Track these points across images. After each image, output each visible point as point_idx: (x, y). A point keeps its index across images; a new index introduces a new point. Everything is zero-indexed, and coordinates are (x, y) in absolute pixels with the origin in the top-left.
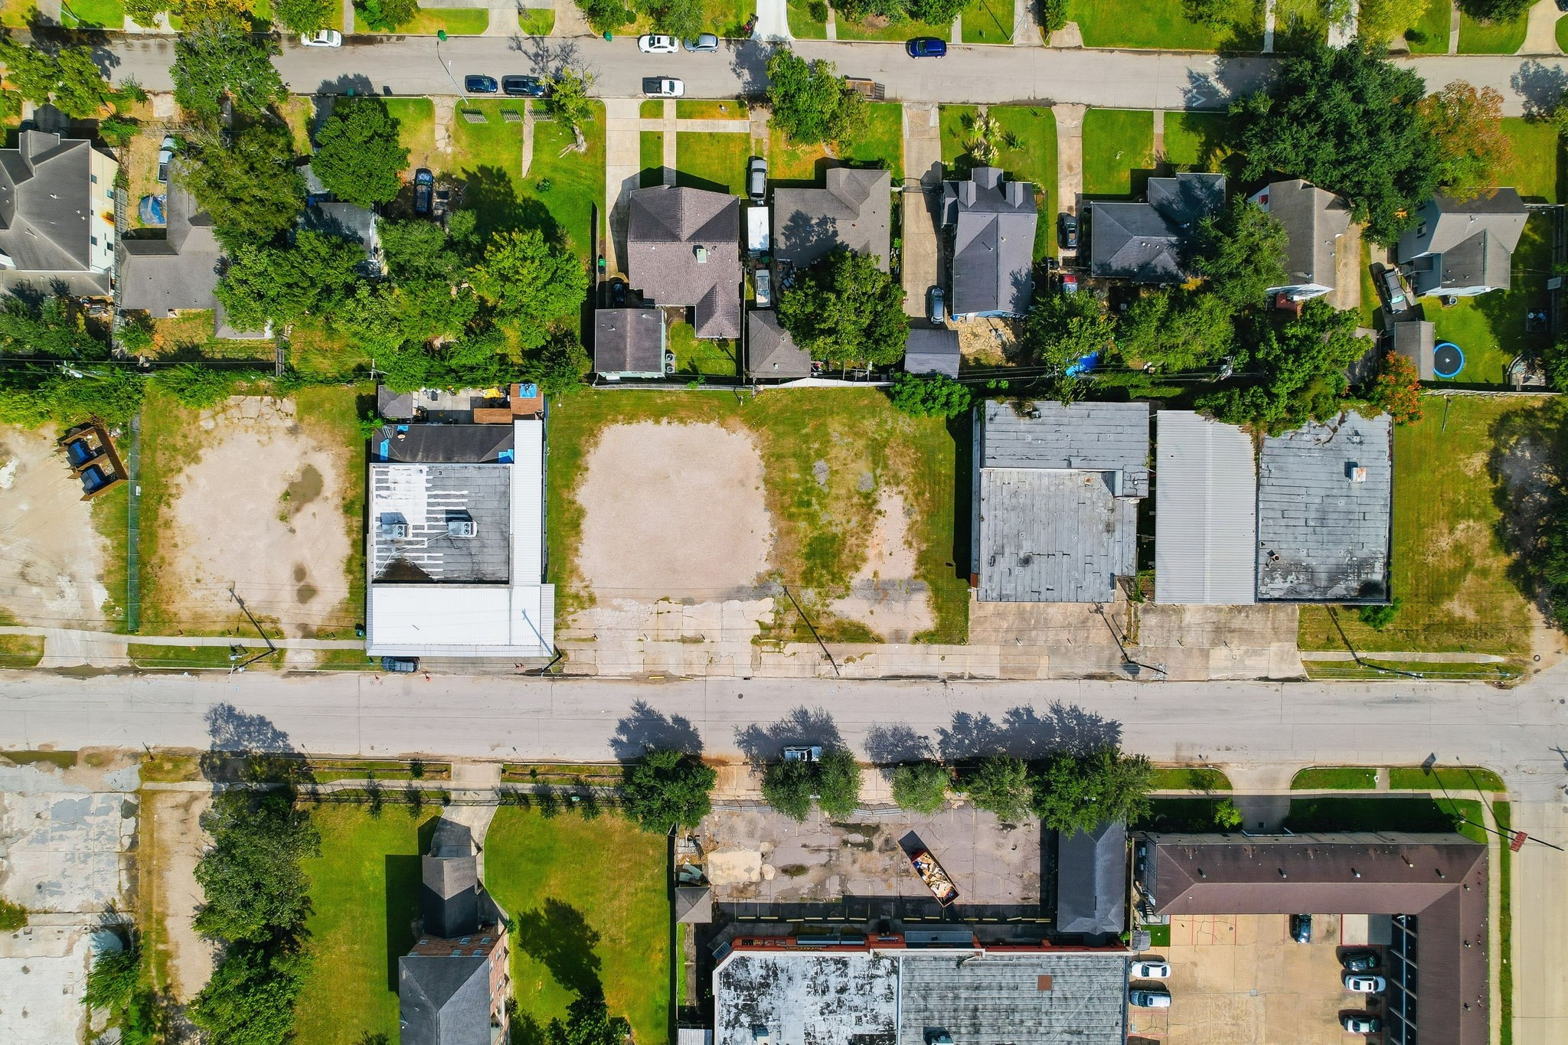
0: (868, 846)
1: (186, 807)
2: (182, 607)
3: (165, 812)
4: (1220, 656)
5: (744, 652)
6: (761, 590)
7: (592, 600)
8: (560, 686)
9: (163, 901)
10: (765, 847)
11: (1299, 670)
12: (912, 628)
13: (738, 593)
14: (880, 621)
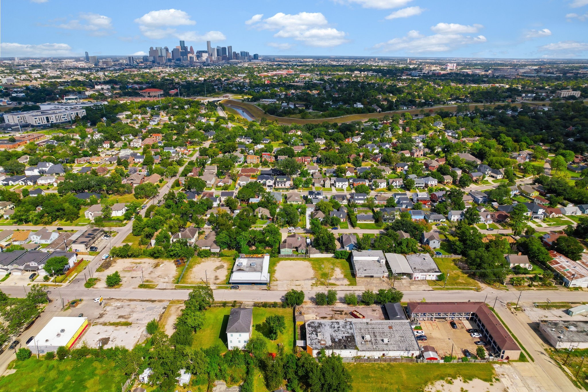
0: (341, 314)
1: (178, 308)
2: (189, 281)
3: (173, 309)
4: (412, 287)
5: (310, 287)
6: (312, 279)
7: (277, 280)
8: (269, 291)
9: (166, 322)
10: (316, 314)
11: (432, 289)
12: (345, 284)
13: (308, 279)
14: (337, 283)
